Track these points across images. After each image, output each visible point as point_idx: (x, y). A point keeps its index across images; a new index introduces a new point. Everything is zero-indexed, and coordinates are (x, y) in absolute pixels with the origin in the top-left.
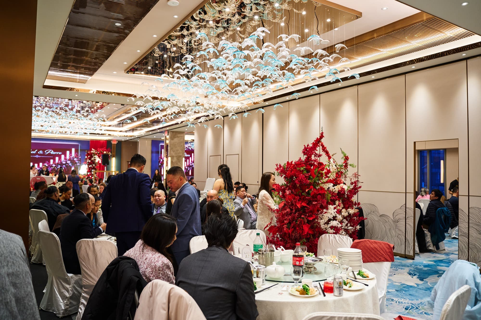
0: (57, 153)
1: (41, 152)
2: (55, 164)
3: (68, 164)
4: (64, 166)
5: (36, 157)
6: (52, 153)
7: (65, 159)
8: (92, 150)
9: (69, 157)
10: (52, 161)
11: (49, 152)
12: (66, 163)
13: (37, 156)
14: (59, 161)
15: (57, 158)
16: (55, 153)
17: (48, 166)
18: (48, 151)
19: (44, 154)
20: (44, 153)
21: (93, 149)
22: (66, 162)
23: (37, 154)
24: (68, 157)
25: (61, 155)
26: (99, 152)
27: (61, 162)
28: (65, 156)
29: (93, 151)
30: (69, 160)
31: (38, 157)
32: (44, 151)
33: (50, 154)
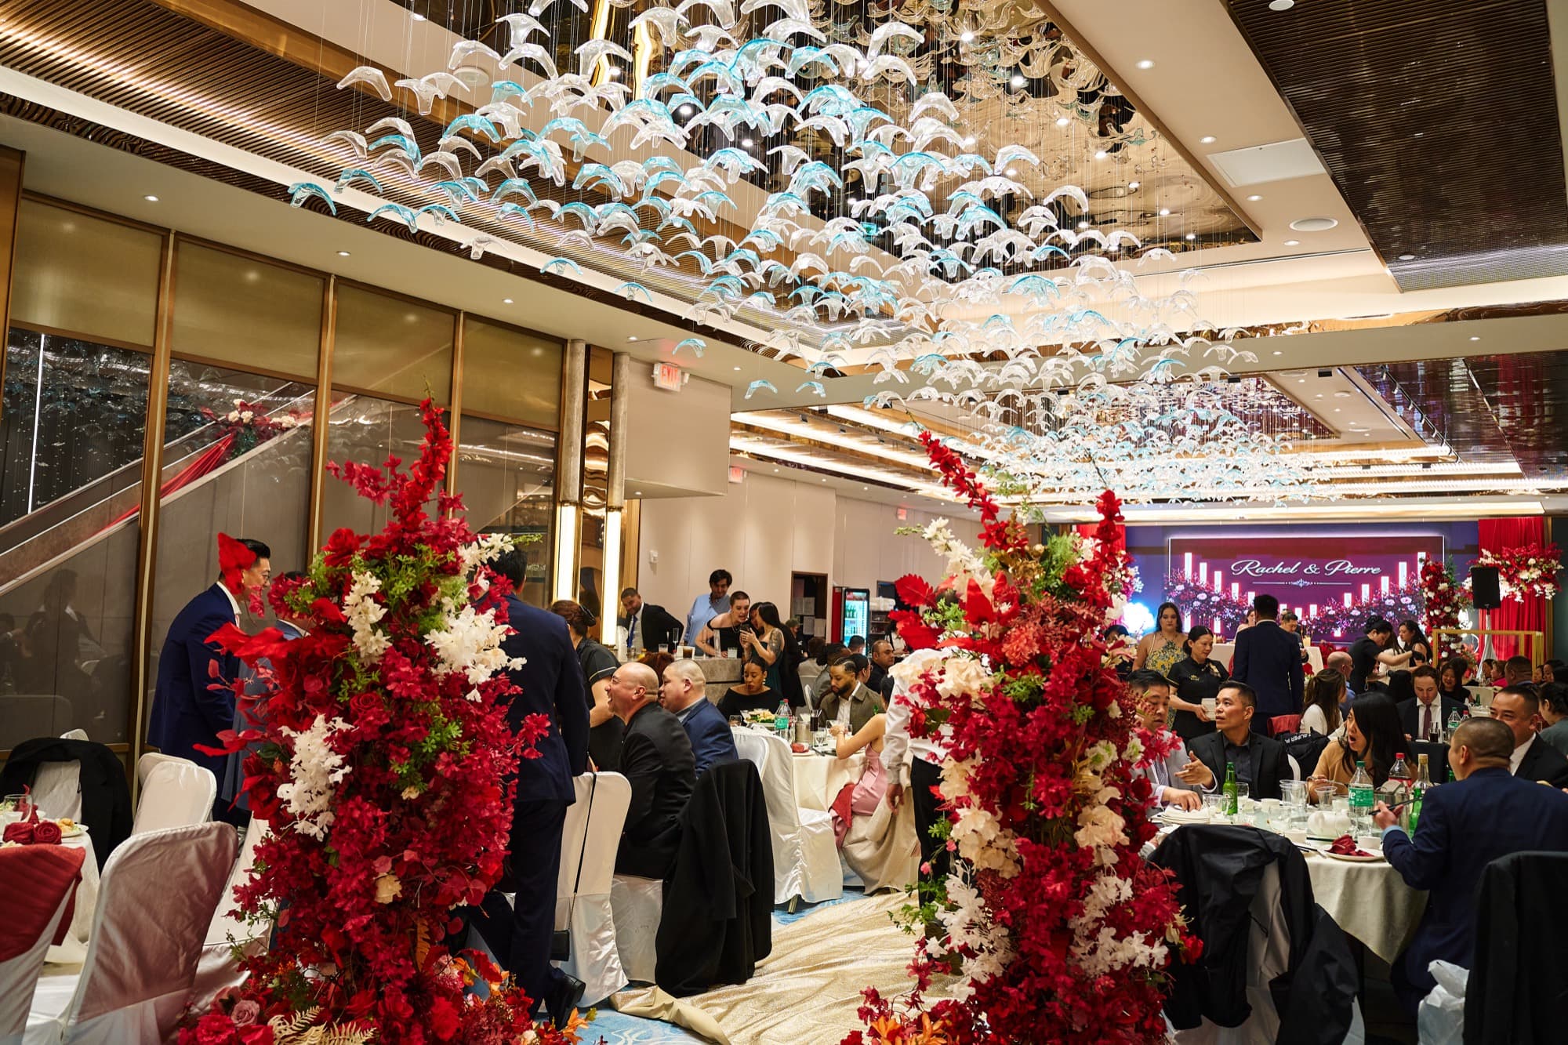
0: (1366, 570)
1: (1312, 569)
2: (1359, 608)
3: (1405, 606)
4: (1391, 614)
5: (1298, 586)
6: (1349, 569)
7: (1394, 588)
8: (1481, 555)
9: (1408, 581)
10: (1348, 598)
11: (1337, 569)
12: (1398, 604)
13: (1301, 583)
14: (1371, 599)
15: (1365, 589)
16: (1358, 571)
17: (1337, 614)
18: (1334, 566)
19: (1322, 575)
20: (1323, 571)
21: (1484, 551)
22: (1397, 600)
23: (1299, 574)
24: (1403, 583)
25: (1378, 576)
26: (1508, 563)
27: (1381, 602)
28: (1394, 579)
29: (1487, 557)
30: (1406, 594)
31: (1304, 586)
32: (1321, 566)
33: (1341, 575)
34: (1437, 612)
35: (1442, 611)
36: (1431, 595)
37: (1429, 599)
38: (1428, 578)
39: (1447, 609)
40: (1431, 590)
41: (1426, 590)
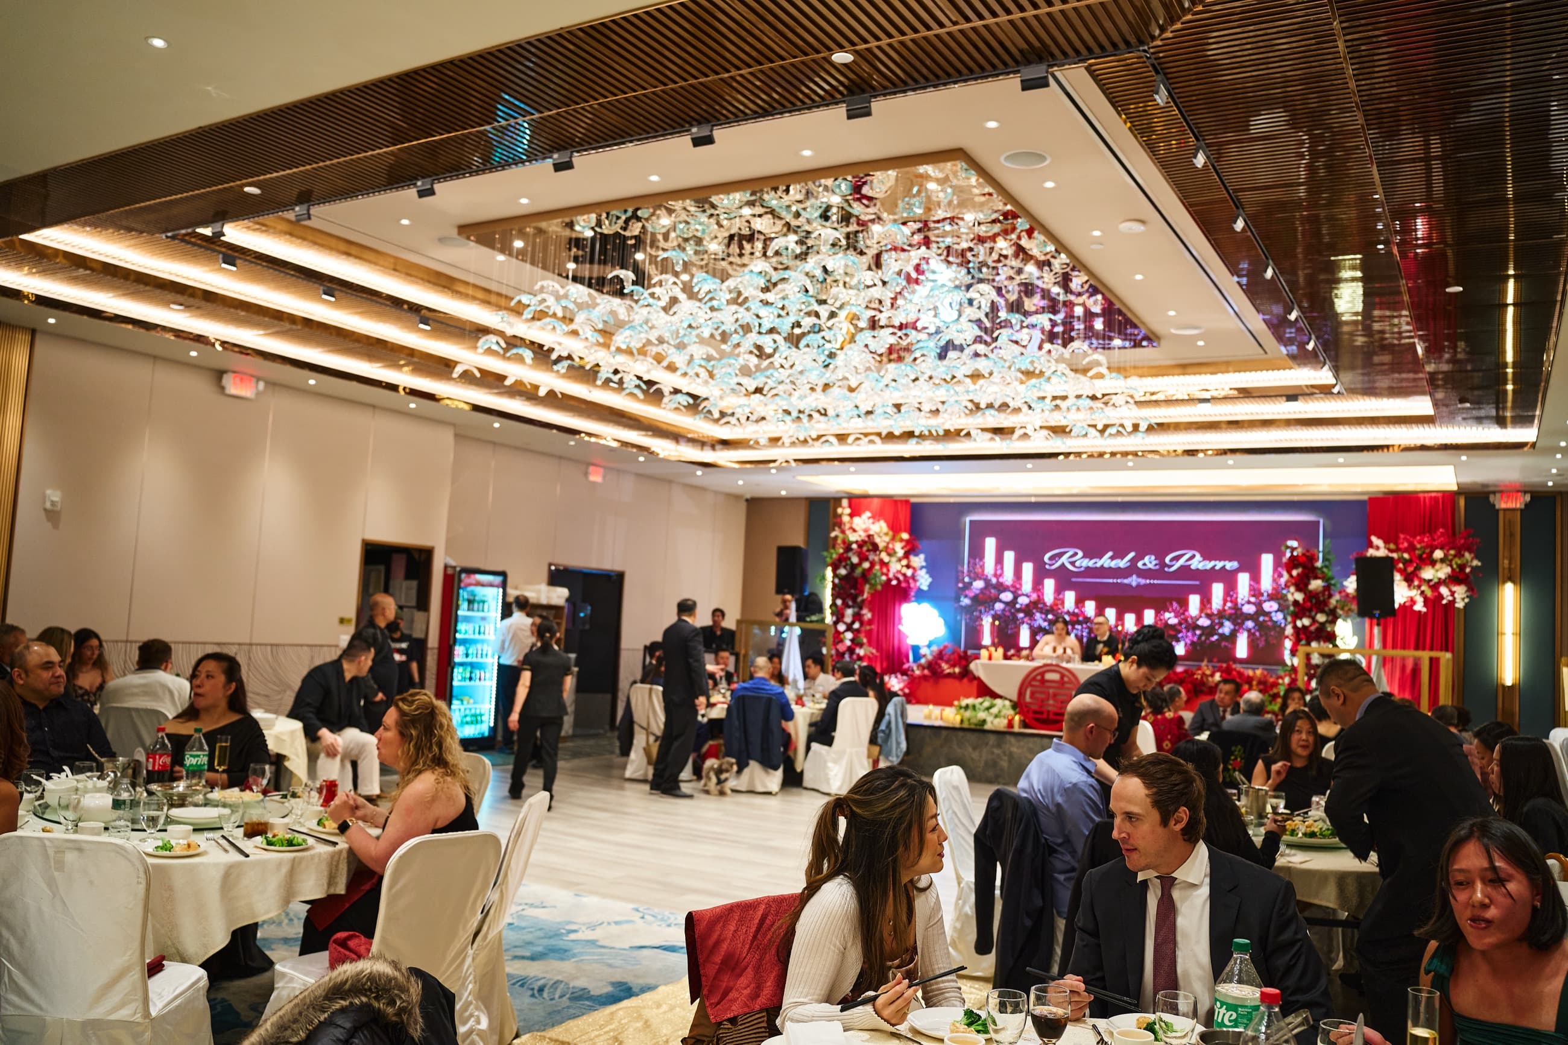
0: (1219, 565)
1: (1149, 562)
2: (1209, 616)
3: (1268, 614)
4: (1250, 624)
5: (1129, 586)
6: (1198, 563)
7: (1255, 591)
8: (1370, 545)
9: (1274, 580)
10: (1194, 601)
11: (1181, 562)
12: (1260, 611)
13: (1134, 581)
14: (1225, 604)
15: (1218, 590)
16: (1209, 565)
17: (1180, 624)
18: (1177, 558)
19: (1160, 572)
20: (1163, 565)
21: (1374, 539)
22: (1259, 605)
23: (1132, 569)
24: (1266, 584)
25: (1235, 572)
26: (1406, 556)
27: (1237, 608)
28: (1256, 578)
29: (1378, 548)
30: (1272, 597)
31: (1138, 586)
32: (1160, 558)
33: (1185, 572)
34: (1306, 622)
35: (1314, 621)
36: (1299, 597)
37: (1296, 603)
38: (1295, 573)
39: (1321, 618)
40: (1298, 589)
41: (1292, 589)
